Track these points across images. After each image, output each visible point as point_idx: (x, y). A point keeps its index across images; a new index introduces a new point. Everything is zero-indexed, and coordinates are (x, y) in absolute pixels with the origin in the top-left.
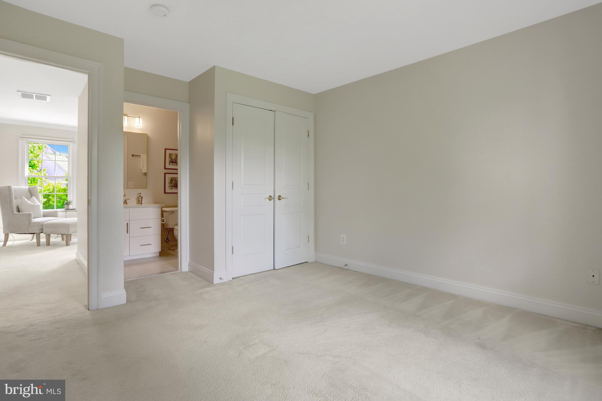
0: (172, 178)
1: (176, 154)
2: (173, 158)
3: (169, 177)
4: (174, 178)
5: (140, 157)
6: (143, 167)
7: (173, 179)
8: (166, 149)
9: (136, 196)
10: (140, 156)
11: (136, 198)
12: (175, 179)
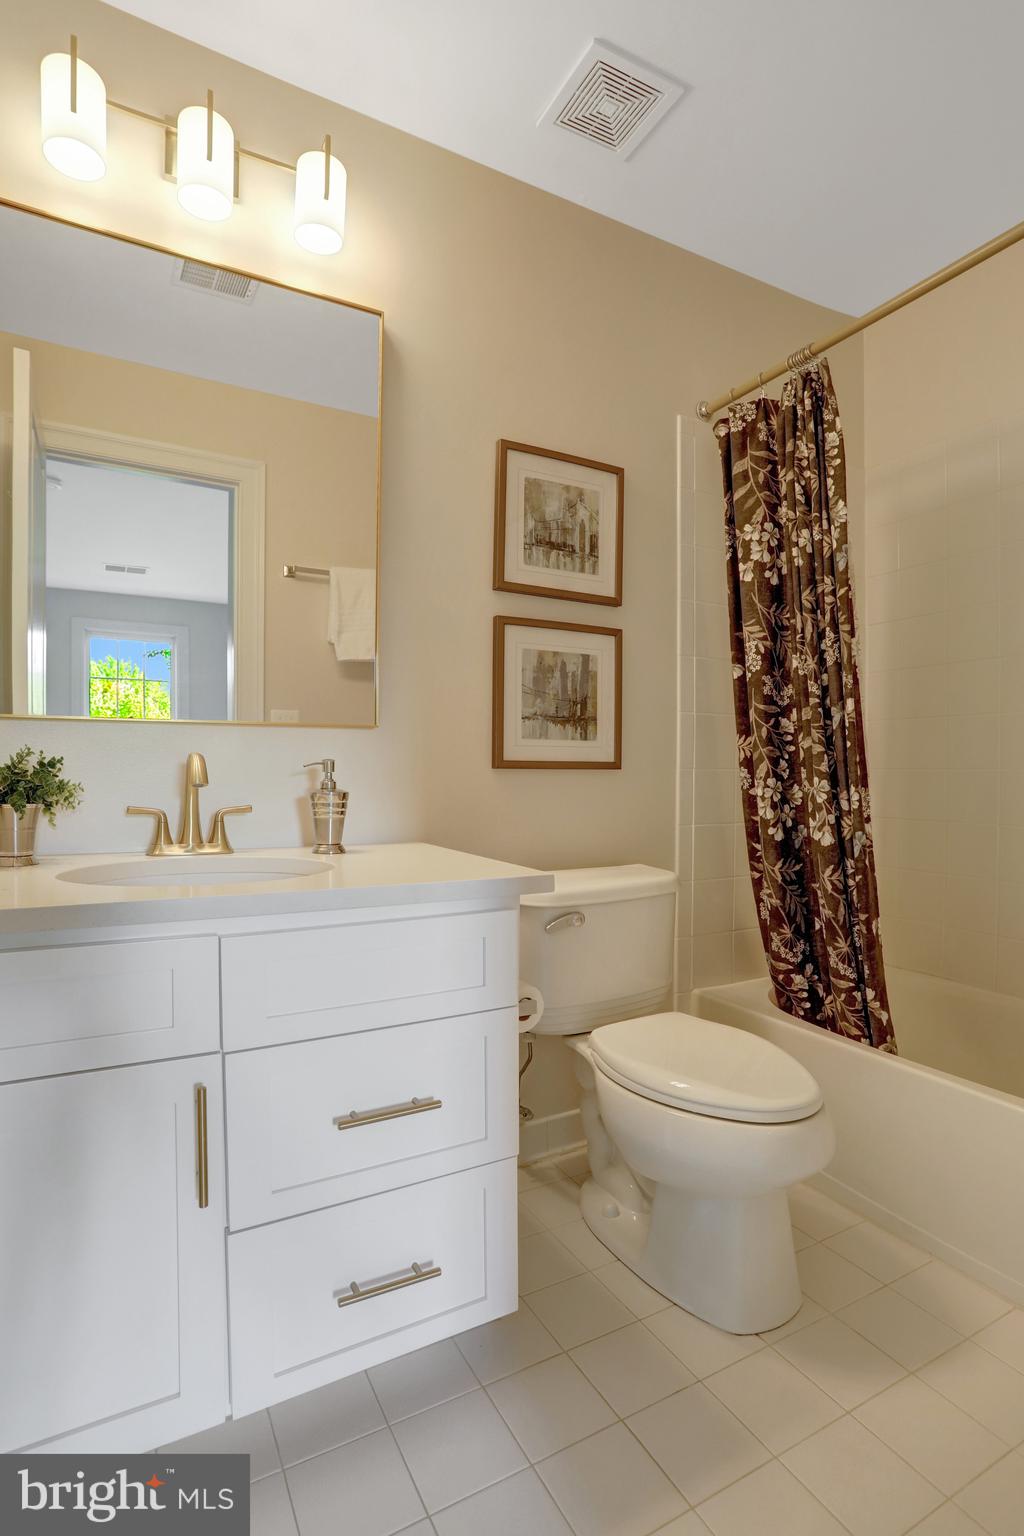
0: (541, 655)
1: (567, 488)
2: (548, 518)
3: (526, 652)
4: (555, 654)
5: (328, 582)
6: (340, 633)
7: (549, 661)
8: (506, 447)
9: (301, 787)
10: (327, 573)
11: (300, 802)
12: (564, 664)
